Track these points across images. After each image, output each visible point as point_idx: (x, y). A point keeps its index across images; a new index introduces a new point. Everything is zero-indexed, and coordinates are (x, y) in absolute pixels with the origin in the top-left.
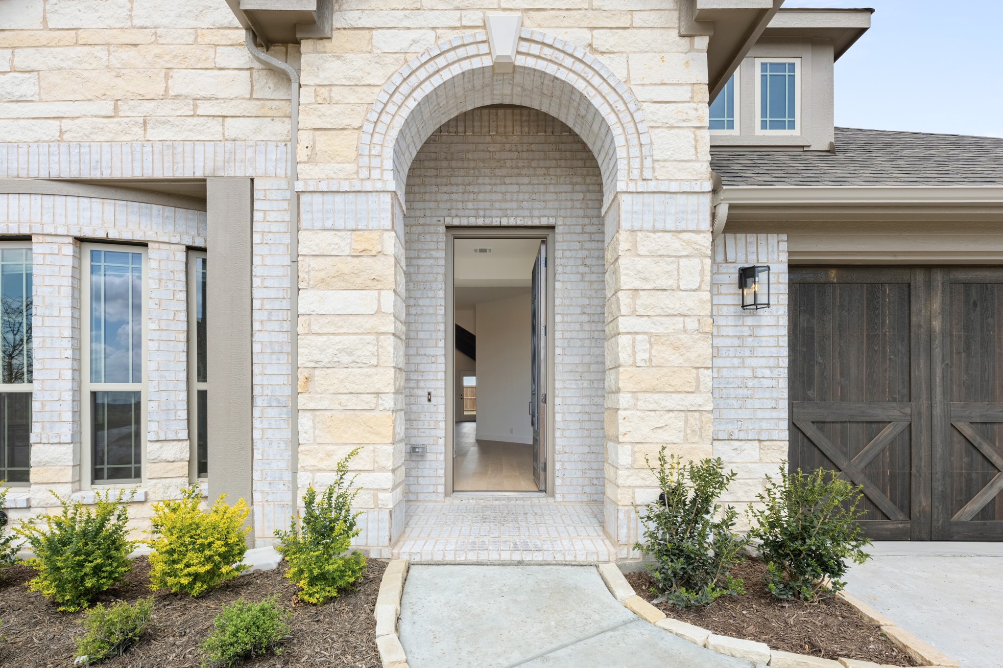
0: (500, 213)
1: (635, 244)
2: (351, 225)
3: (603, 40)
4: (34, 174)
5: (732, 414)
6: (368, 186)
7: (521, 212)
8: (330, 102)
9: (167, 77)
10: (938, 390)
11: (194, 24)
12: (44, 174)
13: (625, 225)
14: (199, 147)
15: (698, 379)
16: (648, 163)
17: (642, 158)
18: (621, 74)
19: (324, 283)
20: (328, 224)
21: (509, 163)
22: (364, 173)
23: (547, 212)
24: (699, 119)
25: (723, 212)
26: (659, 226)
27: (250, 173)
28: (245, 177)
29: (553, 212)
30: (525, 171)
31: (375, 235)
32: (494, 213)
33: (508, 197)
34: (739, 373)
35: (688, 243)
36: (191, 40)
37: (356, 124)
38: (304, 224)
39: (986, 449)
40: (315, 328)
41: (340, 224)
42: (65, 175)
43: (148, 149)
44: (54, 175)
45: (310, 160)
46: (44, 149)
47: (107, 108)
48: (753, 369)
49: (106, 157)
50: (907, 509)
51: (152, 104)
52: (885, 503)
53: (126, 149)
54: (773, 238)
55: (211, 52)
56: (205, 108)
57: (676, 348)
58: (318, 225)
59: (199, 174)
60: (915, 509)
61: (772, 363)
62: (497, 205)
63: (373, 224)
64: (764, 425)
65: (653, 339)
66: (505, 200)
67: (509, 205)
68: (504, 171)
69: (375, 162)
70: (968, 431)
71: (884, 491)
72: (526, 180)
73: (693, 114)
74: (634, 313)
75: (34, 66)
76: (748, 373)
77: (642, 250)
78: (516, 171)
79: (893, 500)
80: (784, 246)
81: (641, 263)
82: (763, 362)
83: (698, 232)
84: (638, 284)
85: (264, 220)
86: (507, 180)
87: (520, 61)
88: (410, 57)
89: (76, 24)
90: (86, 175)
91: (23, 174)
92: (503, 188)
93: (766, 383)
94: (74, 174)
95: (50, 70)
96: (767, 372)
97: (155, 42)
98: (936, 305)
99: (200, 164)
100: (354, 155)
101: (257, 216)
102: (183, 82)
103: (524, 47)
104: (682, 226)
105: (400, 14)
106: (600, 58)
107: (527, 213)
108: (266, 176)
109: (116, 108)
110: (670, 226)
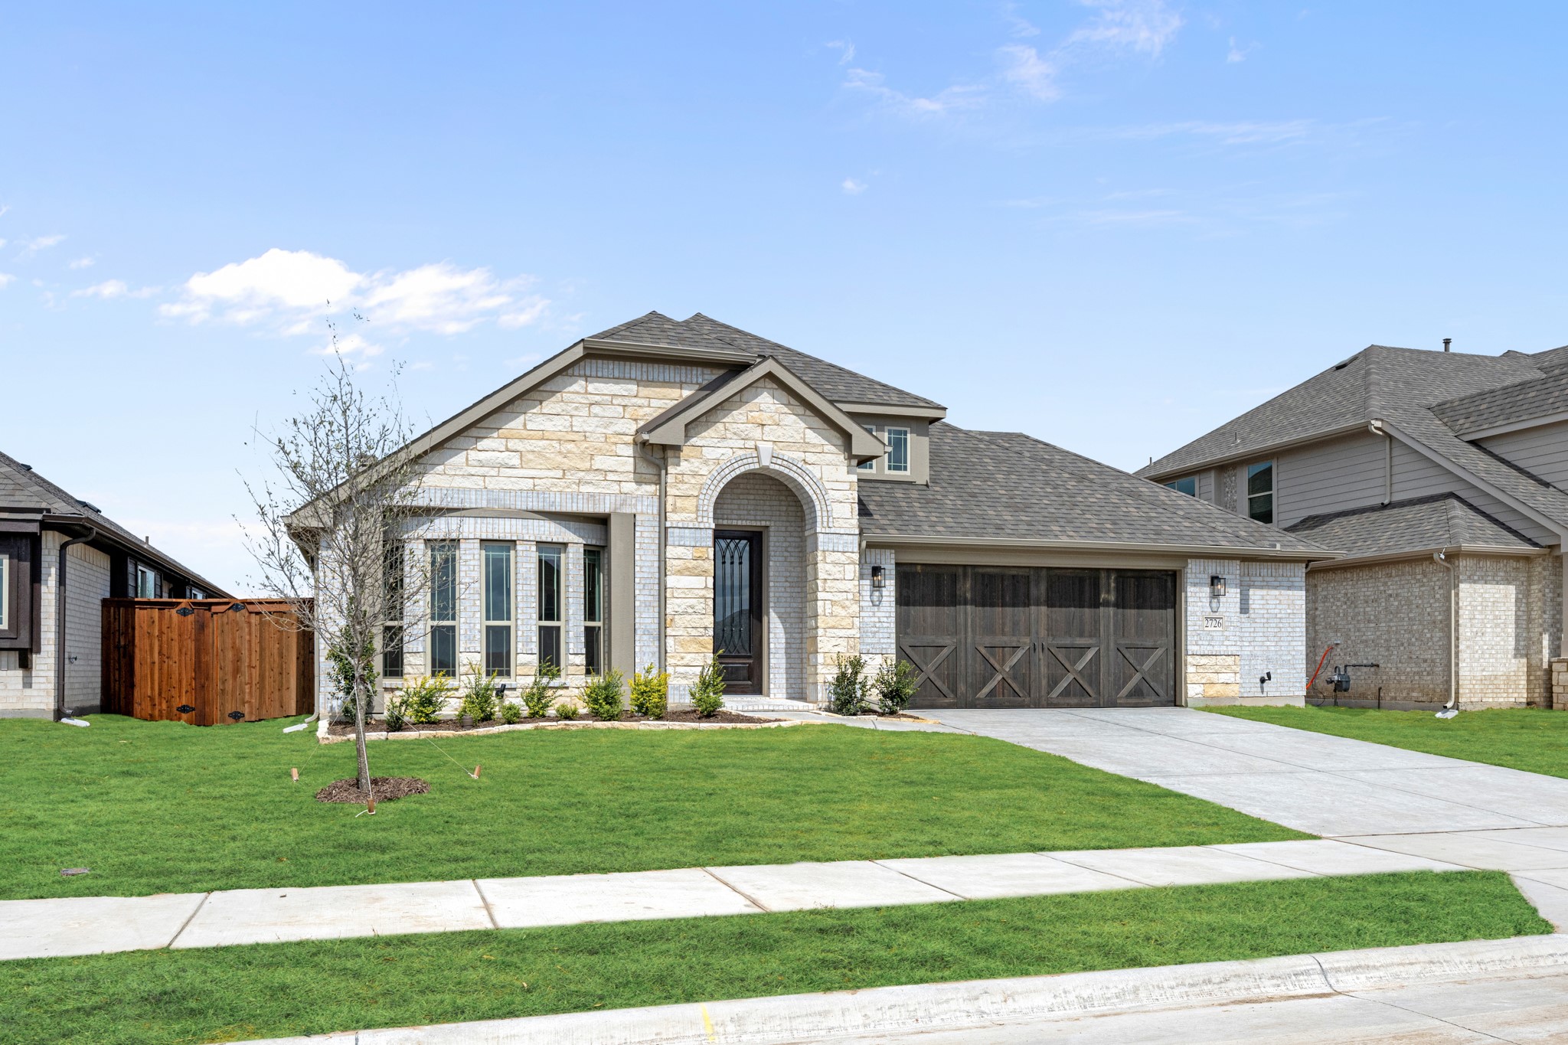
0: (736, 517)
1: (825, 557)
2: (693, 544)
3: (810, 458)
4: (519, 507)
5: (869, 641)
6: (702, 526)
7: (749, 517)
8: (682, 482)
9: (591, 459)
10: (969, 629)
11: (605, 431)
12: (524, 508)
13: (820, 548)
14: (607, 497)
15: (853, 622)
16: (831, 519)
17: (828, 517)
18: (818, 476)
19: (680, 572)
20: (682, 543)
21: (742, 486)
22: (700, 519)
23: (765, 518)
24: (854, 499)
25: (864, 544)
26: (836, 549)
27: (634, 511)
28: (631, 514)
29: (769, 518)
30: (751, 492)
31: (704, 549)
32: (733, 517)
33: (742, 507)
34: (873, 619)
35: (849, 557)
36: (603, 440)
37: (696, 494)
38: (669, 542)
39: (992, 661)
40: (676, 595)
41: (687, 543)
42: (535, 509)
43: (580, 497)
44: (530, 508)
45: (674, 511)
46: (524, 494)
47: (560, 474)
48: (879, 617)
49: (558, 500)
50: (954, 691)
51: (583, 474)
52: (944, 688)
53: (569, 496)
54: (888, 552)
55: (614, 447)
56: (610, 476)
57: (843, 608)
58: (677, 543)
59: (607, 511)
60: (959, 692)
61: (887, 615)
62: (735, 512)
63: (703, 544)
64: (884, 646)
65: (833, 603)
66: (739, 509)
67: (742, 512)
68: (739, 491)
69: (705, 514)
70: (983, 651)
71: (944, 683)
72: (752, 497)
73: (850, 496)
74: (824, 590)
75: (519, 449)
76: (876, 620)
77: (828, 561)
78: (746, 491)
79: (949, 688)
80: (893, 556)
81: (828, 567)
82: (883, 614)
83: (853, 552)
84: (826, 577)
85: (641, 537)
86: (741, 497)
87: (772, 466)
88: (721, 462)
89: (542, 428)
90: (547, 509)
91: (513, 507)
92: (738, 502)
93: (885, 625)
94: (541, 508)
95: (528, 451)
96: (885, 620)
97: (585, 440)
98: (968, 585)
99: (608, 506)
100: (694, 509)
101: (637, 534)
102: (600, 462)
103: (774, 460)
104: (846, 550)
106: (808, 466)
107: (753, 518)
108: (642, 513)
109: (564, 474)
110: (841, 549)
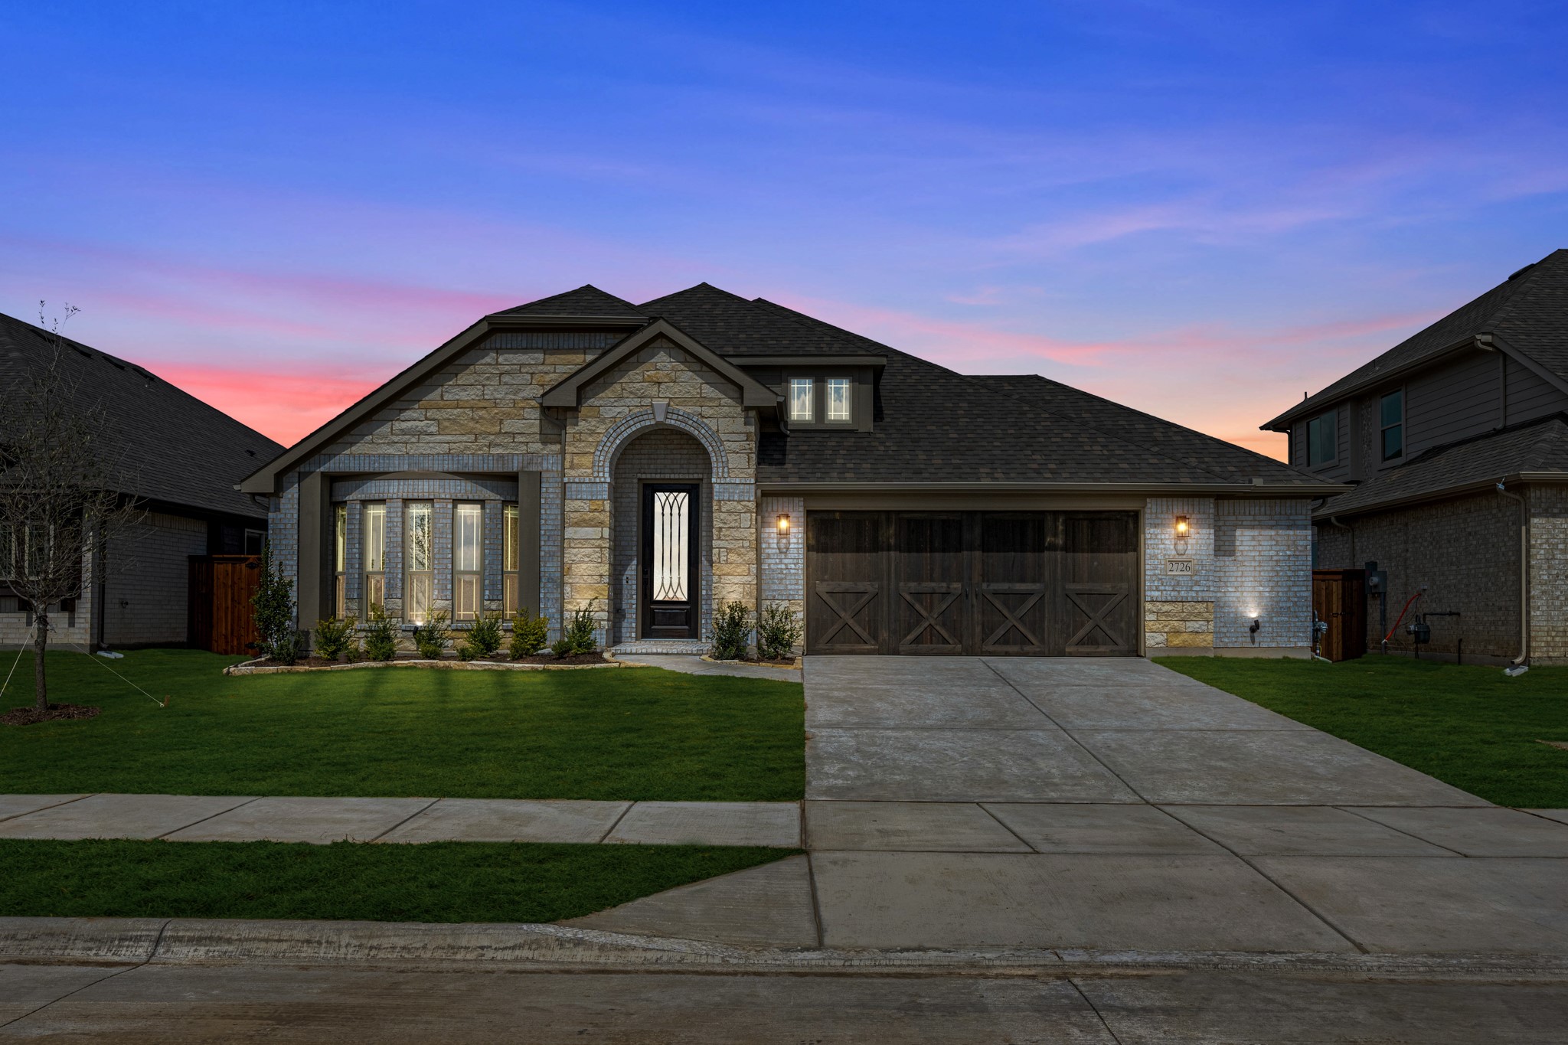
0: (670, 471)
1: (720, 507)
2: (589, 497)
3: (707, 411)
4: (436, 469)
5: (775, 587)
6: (598, 480)
7: (682, 471)
8: (580, 440)
9: (501, 423)
10: (893, 575)
11: (513, 397)
12: (441, 469)
13: (715, 498)
14: (516, 457)
15: (749, 569)
16: (726, 470)
17: (723, 468)
18: (715, 428)
19: (577, 524)
20: (579, 497)
21: (675, 442)
22: (596, 474)
23: (698, 471)
24: (751, 449)
25: (759, 492)
26: (731, 498)
27: (540, 469)
28: (537, 472)
29: (701, 471)
30: (685, 446)
31: (600, 502)
32: (666, 471)
33: (675, 461)
34: (779, 566)
35: (745, 506)
36: (512, 405)
37: (592, 451)
38: (567, 497)
39: (918, 606)
40: (572, 545)
41: (585, 497)
42: (451, 470)
43: (491, 458)
44: (445, 469)
45: (572, 467)
46: (441, 458)
47: (473, 437)
48: (786, 564)
49: (471, 461)
50: (875, 637)
51: (493, 437)
52: (865, 635)
53: (480, 458)
54: (796, 500)
55: (521, 412)
56: (519, 439)
57: (739, 555)
58: (574, 497)
59: (515, 470)
60: (881, 638)
61: (795, 561)
62: (668, 466)
63: (600, 497)
64: (791, 592)
65: (729, 551)
66: (673, 464)
67: (675, 466)
68: (672, 446)
69: (600, 469)
70: (908, 597)
71: (864, 629)
72: (685, 452)
73: (747, 446)
74: (719, 539)
75: (437, 417)
76: (783, 566)
77: (723, 510)
78: (679, 446)
79: (869, 634)
80: (802, 503)
81: (723, 516)
82: (791, 561)
83: (749, 501)
84: (721, 525)
85: (547, 492)
86: (675, 452)
87: (668, 422)
88: (617, 420)
89: (457, 397)
90: (460, 470)
91: (431, 469)
92: (672, 456)
93: (792, 571)
94: (455, 470)
95: (445, 419)
96: (793, 566)
97: (495, 407)
98: (892, 531)
99: (516, 465)
100: (591, 465)
101: (543, 490)
102: (509, 426)
103: (669, 416)
104: (742, 498)
105: (613, 400)
106: (705, 420)
107: (686, 471)
108: (547, 471)
109: (476, 438)
110: (736, 498)
